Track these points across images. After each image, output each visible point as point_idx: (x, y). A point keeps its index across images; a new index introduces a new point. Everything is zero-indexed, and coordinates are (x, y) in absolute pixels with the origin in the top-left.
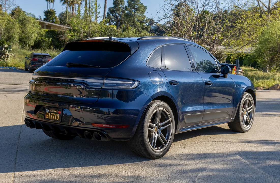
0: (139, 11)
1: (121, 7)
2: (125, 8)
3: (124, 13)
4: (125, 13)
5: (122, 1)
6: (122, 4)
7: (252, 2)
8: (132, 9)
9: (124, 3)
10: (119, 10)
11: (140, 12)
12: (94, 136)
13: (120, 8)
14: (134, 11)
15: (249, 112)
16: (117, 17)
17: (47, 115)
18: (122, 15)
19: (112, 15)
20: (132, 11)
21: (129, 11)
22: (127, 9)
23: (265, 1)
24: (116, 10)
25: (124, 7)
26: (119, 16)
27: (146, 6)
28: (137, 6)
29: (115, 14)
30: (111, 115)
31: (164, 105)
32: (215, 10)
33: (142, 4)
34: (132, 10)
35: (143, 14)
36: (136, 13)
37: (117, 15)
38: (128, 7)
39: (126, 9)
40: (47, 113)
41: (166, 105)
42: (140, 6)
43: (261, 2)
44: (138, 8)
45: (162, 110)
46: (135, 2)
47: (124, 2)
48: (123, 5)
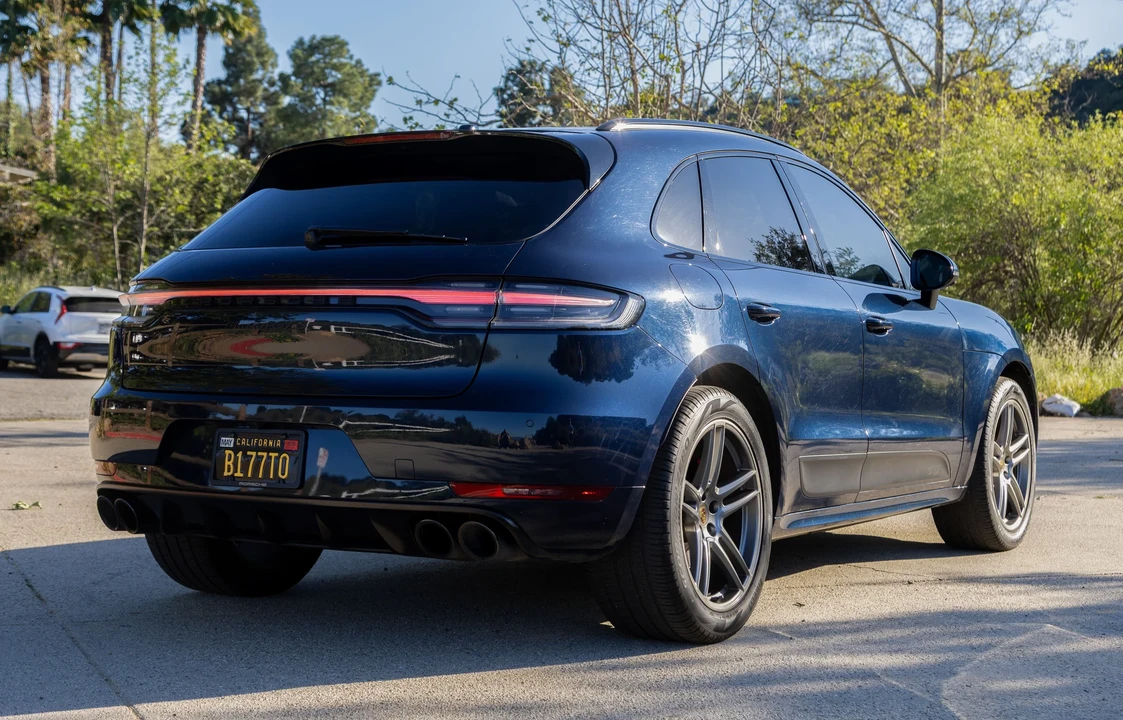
0: (346, 96)
1: (260, 81)
2: (279, 84)
3: (274, 107)
4: (280, 107)
5: (267, 53)
6: (263, 64)
7: (862, 48)
8: (314, 85)
9: (276, 60)
10: (250, 92)
11: (350, 100)
12: (461, 541)
13: (257, 83)
14: (322, 95)
15: (1015, 461)
16: (242, 125)
17: (227, 463)
18: (267, 117)
19: (221, 116)
20: (313, 97)
21: (298, 96)
22: (289, 90)
23: (921, 43)
24: (238, 94)
25: (276, 77)
26: (254, 119)
27: (378, 75)
28: (334, 73)
29: (236, 110)
30: (530, 446)
31: (734, 405)
32: (752, 65)
33: (359, 62)
34: (314, 90)
35: (363, 109)
36: (332, 103)
37: (244, 114)
38: (293, 78)
39: (286, 87)
40: (227, 452)
41: (739, 407)
42: (349, 75)
43: (903, 44)
44: (342, 82)
45: (729, 428)
46: (326, 56)
47: (276, 55)
48: (270, 68)
